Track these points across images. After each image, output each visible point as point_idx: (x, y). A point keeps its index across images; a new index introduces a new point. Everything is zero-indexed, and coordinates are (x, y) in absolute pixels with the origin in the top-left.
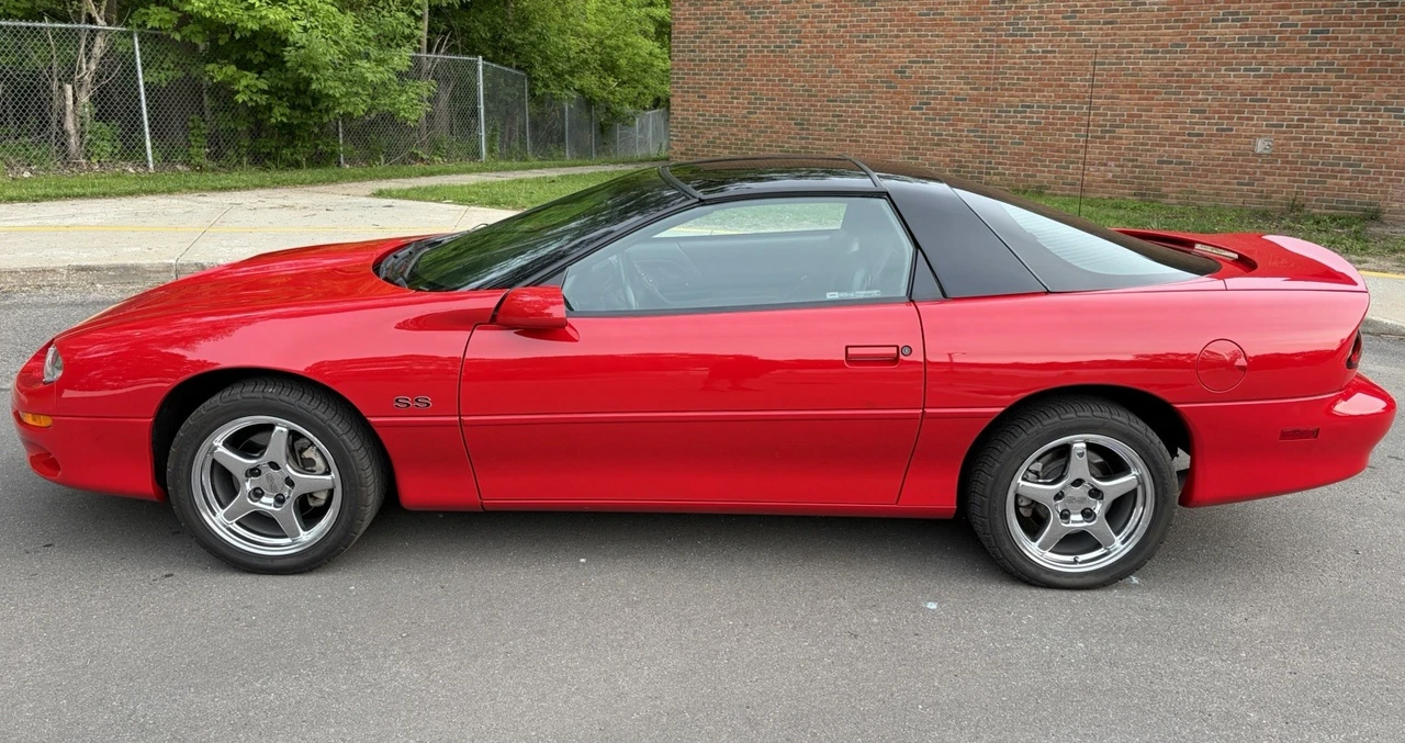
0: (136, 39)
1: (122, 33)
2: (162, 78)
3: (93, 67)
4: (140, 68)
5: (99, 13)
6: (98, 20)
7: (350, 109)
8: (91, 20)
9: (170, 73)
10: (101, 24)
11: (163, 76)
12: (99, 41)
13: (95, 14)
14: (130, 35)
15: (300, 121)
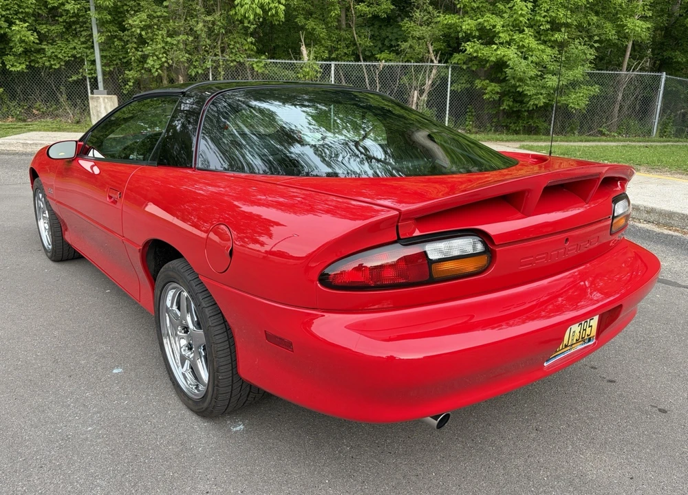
0: (450, 69)
1: (444, 66)
2: (458, 87)
3: (430, 82)
4: (449, 83)
5: (436, 58)
6: (435, 61)
7: (536, 102)
8: (432, 61)
9: (464, 85)
10: (436, 63)
11: (459, 86)
12: (434, 71)
13: (433, 58)
14: (447, 67)
15: (517, 109)
